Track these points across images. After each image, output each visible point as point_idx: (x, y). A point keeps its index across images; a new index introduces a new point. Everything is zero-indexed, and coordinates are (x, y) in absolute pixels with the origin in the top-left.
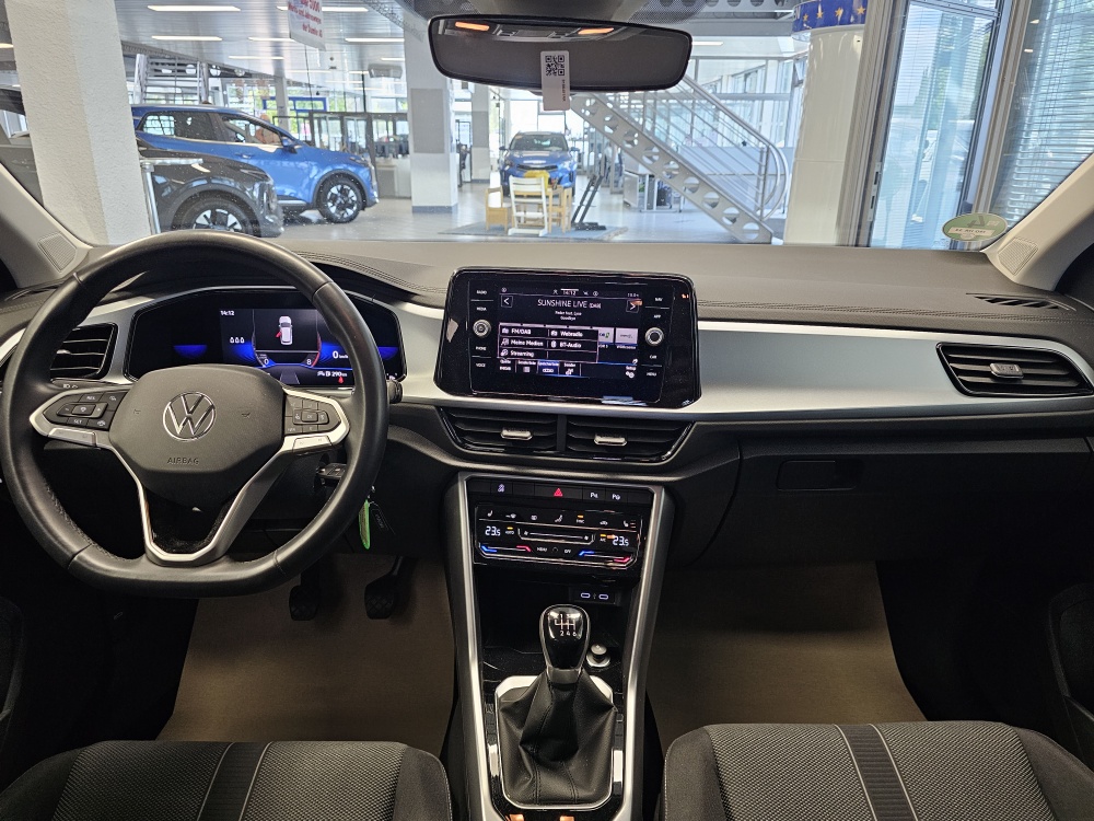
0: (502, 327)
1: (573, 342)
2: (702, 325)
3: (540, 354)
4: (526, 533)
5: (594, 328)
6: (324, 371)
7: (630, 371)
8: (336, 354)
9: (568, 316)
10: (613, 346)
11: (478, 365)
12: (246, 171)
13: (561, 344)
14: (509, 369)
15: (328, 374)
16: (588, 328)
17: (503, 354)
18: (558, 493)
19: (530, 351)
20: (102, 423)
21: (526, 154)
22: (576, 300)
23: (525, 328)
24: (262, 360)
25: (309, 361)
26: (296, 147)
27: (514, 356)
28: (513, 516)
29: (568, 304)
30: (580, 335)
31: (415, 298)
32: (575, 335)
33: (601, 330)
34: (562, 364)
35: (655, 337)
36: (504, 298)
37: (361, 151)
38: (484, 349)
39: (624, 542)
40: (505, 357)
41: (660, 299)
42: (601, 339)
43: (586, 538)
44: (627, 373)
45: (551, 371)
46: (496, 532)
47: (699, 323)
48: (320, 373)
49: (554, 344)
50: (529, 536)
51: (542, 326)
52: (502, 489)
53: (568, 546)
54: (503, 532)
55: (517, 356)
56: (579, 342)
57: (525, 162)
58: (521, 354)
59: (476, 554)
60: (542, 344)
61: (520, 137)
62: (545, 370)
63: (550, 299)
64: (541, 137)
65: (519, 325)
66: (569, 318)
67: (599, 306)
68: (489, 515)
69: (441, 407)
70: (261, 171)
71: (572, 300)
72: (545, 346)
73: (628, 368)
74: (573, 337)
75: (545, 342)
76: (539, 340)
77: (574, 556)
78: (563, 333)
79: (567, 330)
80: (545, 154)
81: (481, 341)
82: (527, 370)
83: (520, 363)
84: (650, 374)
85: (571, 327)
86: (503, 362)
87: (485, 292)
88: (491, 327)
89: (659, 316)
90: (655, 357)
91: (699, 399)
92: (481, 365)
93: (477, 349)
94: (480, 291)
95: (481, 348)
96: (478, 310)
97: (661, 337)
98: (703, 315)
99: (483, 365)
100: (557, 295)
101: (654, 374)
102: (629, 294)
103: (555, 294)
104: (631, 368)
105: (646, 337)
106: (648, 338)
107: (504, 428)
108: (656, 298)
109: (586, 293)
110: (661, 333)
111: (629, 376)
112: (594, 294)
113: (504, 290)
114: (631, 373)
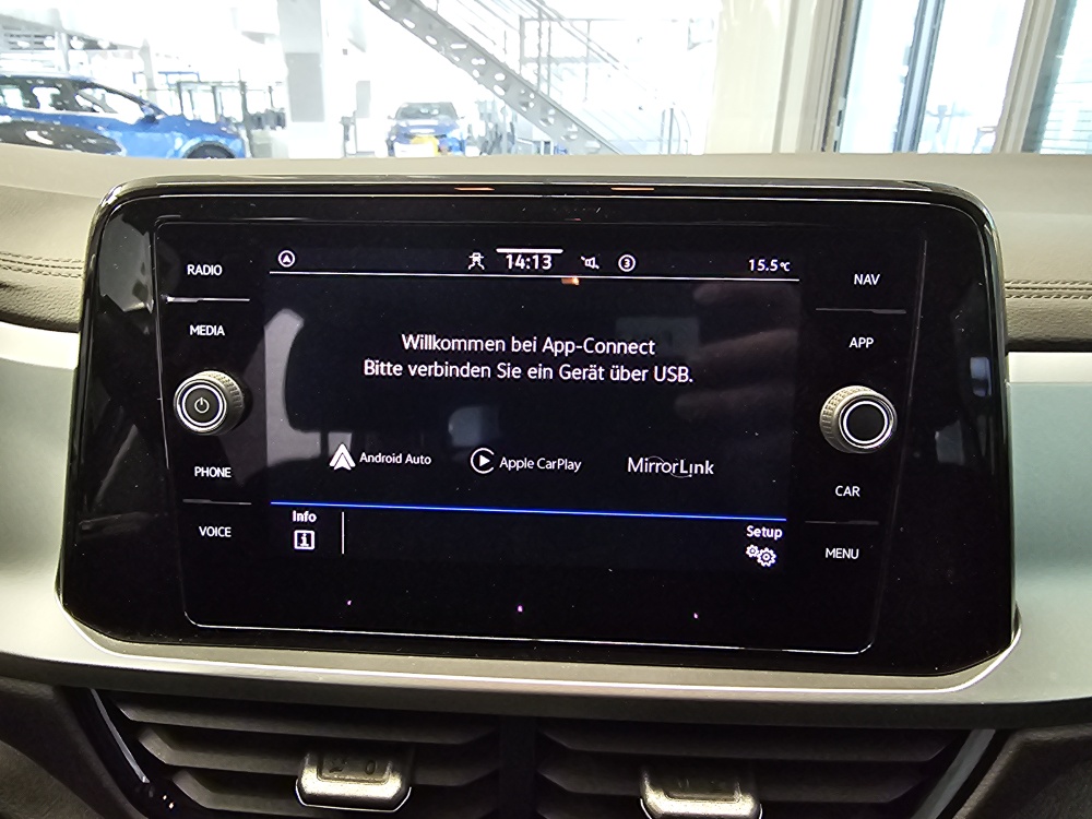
2: (1022, 368)
7: (762, 543)
11: (204, 531)
21: (414, 122)
26: (158, 117)
35: (863, 421)
41: (871, 280)
44: (752, 551)
47: (1015, 359)
63: (457, 286)
69: (70, 680)
70: (114, 142)
73: (754, 532)
80: (433, 122)
81: (209, 448)
84: (835, 553)
87: (218, 270)
88: (241, 395)
89: (869, 342)
90: (855, 491)
91: (1014, 643)
92: (216, 532)
93: (200, 474)
94: (199, 267)
95: (213, 472)
96: (195, 334)
97: (892, 422)
98: (1013, 328)
99: (222, 532)
100: (483, 272)
101: (850, 554)
102: (752, 261)
103: (476, 269)
104: (767, 533)
105: (822, 421)
106: (834, 424)
107: (307, 760)
108: (856, 276)
109: (590, 262)
110: (886, 411)
111: (759, 561)
112: (623, 263)
113: (287, 259)
114: (767, 550)
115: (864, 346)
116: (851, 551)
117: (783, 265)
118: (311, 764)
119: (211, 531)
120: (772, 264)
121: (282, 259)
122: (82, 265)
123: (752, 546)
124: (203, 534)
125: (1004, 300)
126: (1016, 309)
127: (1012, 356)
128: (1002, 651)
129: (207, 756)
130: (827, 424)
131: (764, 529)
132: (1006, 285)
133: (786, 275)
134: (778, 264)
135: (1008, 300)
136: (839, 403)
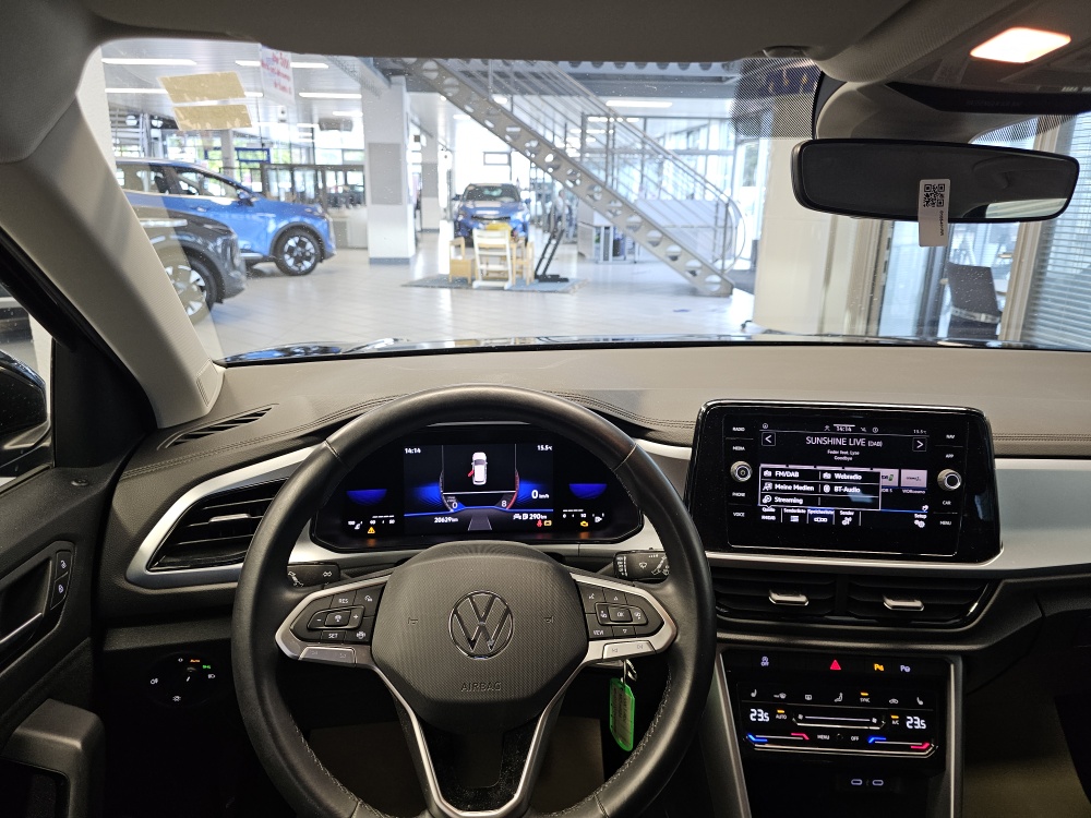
0: (764, 469)
1: (850, 486)
2: (999, 463)
3: (810, 500)
4: (800, 717)
5: (875, 470)
6: (521, 514)
7: (920, 519)
8: (535, 494)
9: (842, 456)
10: (898, 490)
12: (209, 227)
13: (836, 489)
14: (773, 518)
15: (525, 516)
16: (868, 470)
17: (765, 501)
18: (835, 666)
19: (798, 497)
20: (361, 635)
21: (479, 204)
22: (853, 437)
23: (791, 470)
24: (450, 504)
25: (504, 503)
26: (253, 200)
27: (778, 503)
28: (783, 696)
29: (842, 442)
30: (859, 477)
31: (650, 434)
32: (852, 477)
33: (884, 472)
34: (837, 512)
35: (952, 481)
36: (767, 435)
37: (312, 202)
38: (743, 495)
39: (920, 724)
40: (769, 504)
41: (952, 437)
42: (883, 482)
43: (874, 720)
44: (917, 522)
45: (825, 520)
46: (764, 717)
47: (997, 461)
48: (517, 516)
49: (827, 489)
50: (804, 721)
51: (812, 468)
52: (765, 662)
53: (855, 732)
54: (772, 716)
55: (782, 503)
56: (858, 487)
57: (479, 213)
58: (788, 500)
59: (746, 747)
60: (812, 488)
61: (472, 188)
62: (816, 520)
63: (820, 436)
64: (492, 188)
65: (784, 466)
66: (845, 458)
67: (879, 444)
68: (753, 695)
70: (224, 226)
71: (848, 437)
72: (816, 491)
73: (916, 516)
74: (849, 480)
75: (816, 485)
76: (809, 485)
77: (863, 744)
78: (837, 476)
79: (842, 472)
80: (497, 204)
81: (740, 487)
82: (795, 519)
83: (786, 511)
84: (944, 523)
85: (847, 469)
86: (765, 510)
87: (743, 429)
89: (952, 456)
90: (949, 503)
91: (1002, 551)
92: (739, 514)
94: (737, 428)
95: (739, 494)
96: (735, 449)
97: (960, 481)
98: (997, 451)
99: (741, 514)
100: (829, 432)
101: (948, 523)
102: (915, 430)
103: (827, 431)
104: (921, 516)
105: (938, 480)
106: (942, 481)
107: (773, 590)
108: (947, 435)
109: (864, 430)
110: (958, 477)
111: (919, 525)
112: (875, 430)
113: (766, 426)
114: (921, 522)
115: (950, 457)
117: (925, 431)
119: (737, 514)
120: (921, 431)
121: (764, 426)
123: (916, 520)
124: (735, 515)
126: (997, 444)
128: (997, 556)
130: (940, 481)
133: (925, 434)
135: (994, 441)
136: (944, 474)
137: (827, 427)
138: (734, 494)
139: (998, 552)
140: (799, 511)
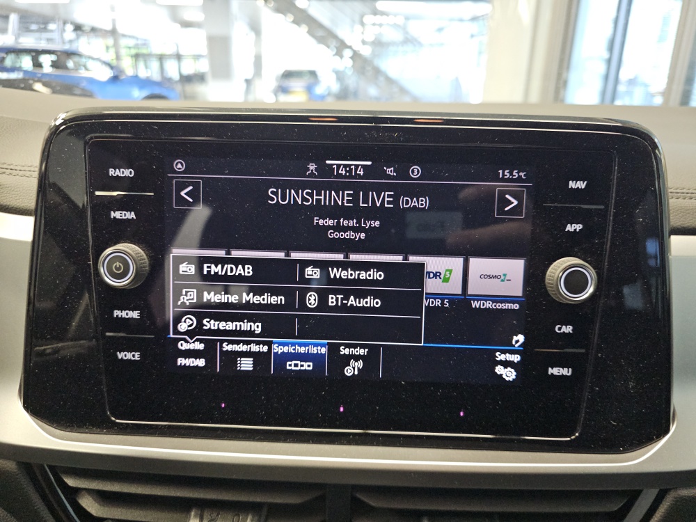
0: (179, 260)
1: (360, 295)
3: (276, 326)
5: (413, 259)
7: (506, 364)
9: (346, 229)
10: (461, 302)
11: (121, 355)
13: (332, 300)
14: (201, 363)
16: (398, 259)
17: (183, 327)
19: (252, 319)
22: (366, 188)
23: (238, 262)
27: (210, 332)
29: (344, 199)
30: (380, 276)
32: (363, 275)
33: (433, 263)
34: (333, 349)
35: (574, 282)
36: (182, 186)
38: (135, 315)
40: (190, 333)
41: (581, 185)
42: (431, 286)
44: (499, 370)
45: (307, 366)
49: (312, 300)
51: (280, 255)
55: (218, 332)
56: (376, 295)
58: (230, 326)
60: (280, 299)
62: (290, 366)
63: (298, 186)
65: (221, 253)
66: (350, 235)
67: (423, 203)
71: (356, 188)
72: (289, 305)
73: (501, 357)
74: (358, 282)
75: (288, 293)
76: (275, 292)
78: (335, 273)
79: (343, 265)
82: (246, 364)
83: (228, 348)
84: (554, 371)
85: (354, 257)
86: (183, 346)
87: (131, 173)
88: (147, 260)
89: (579, 227)
90: (569, 329)
91: (673, 429)
92: (129, 356)
93: (117, 316)
94: (117, 170)
95: (127, 314)
96: (114, 217)
97: (594, 282)
98: (674, 220)
99: (134, 356)
100: (316, 177)
101: (566, 372)
102: (501, 171)
103: (312, 175)
104: (509, 357)
105: (547, 281)
106: (555, 284)
107: (193, 513)
108: (570, 182)
109: (390, 171)
110: (591, 274)
111: (504, 376)
112: (413, 171)
113: (179, 166)
114: (509, 369)
115: (575, 230)
116: (566, 369)
117: (522, 174)
118: (195, 516)
119: (125, 356)
120: (514, 174)
121: (177, 165)
122: (37, 169)
123: (499, 366)
124: (120, 357)
125: (668, 200)
126: (677, 208)
127: (673, 237)
128: (664, 437)
129: (124, 510)
130: (550, 283)
131: (507, 354)
132: (670, 191)
133: (523, 181)
134: (518, 173)
135: (671, 201)
136: (558, 269)
137: (312, 167)
138: (117, 313)
139: (667, 431)
140: (255, 348)
